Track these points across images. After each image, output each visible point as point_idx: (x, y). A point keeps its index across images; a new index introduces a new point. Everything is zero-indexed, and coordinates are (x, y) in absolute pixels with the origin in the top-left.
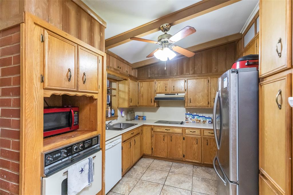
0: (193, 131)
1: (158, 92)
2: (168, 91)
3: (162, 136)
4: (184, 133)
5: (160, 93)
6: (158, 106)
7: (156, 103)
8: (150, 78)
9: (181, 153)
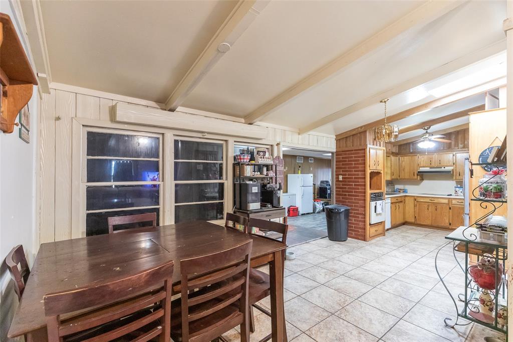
0: (460, 201)
1: (421, 166)
2: (433, 165)
3: (426, 206)
4: (450, 203)
5: (424, 167)
6: (422, 179)
7: (419, 177)
8: (412, 153)
9: (447, 221)
